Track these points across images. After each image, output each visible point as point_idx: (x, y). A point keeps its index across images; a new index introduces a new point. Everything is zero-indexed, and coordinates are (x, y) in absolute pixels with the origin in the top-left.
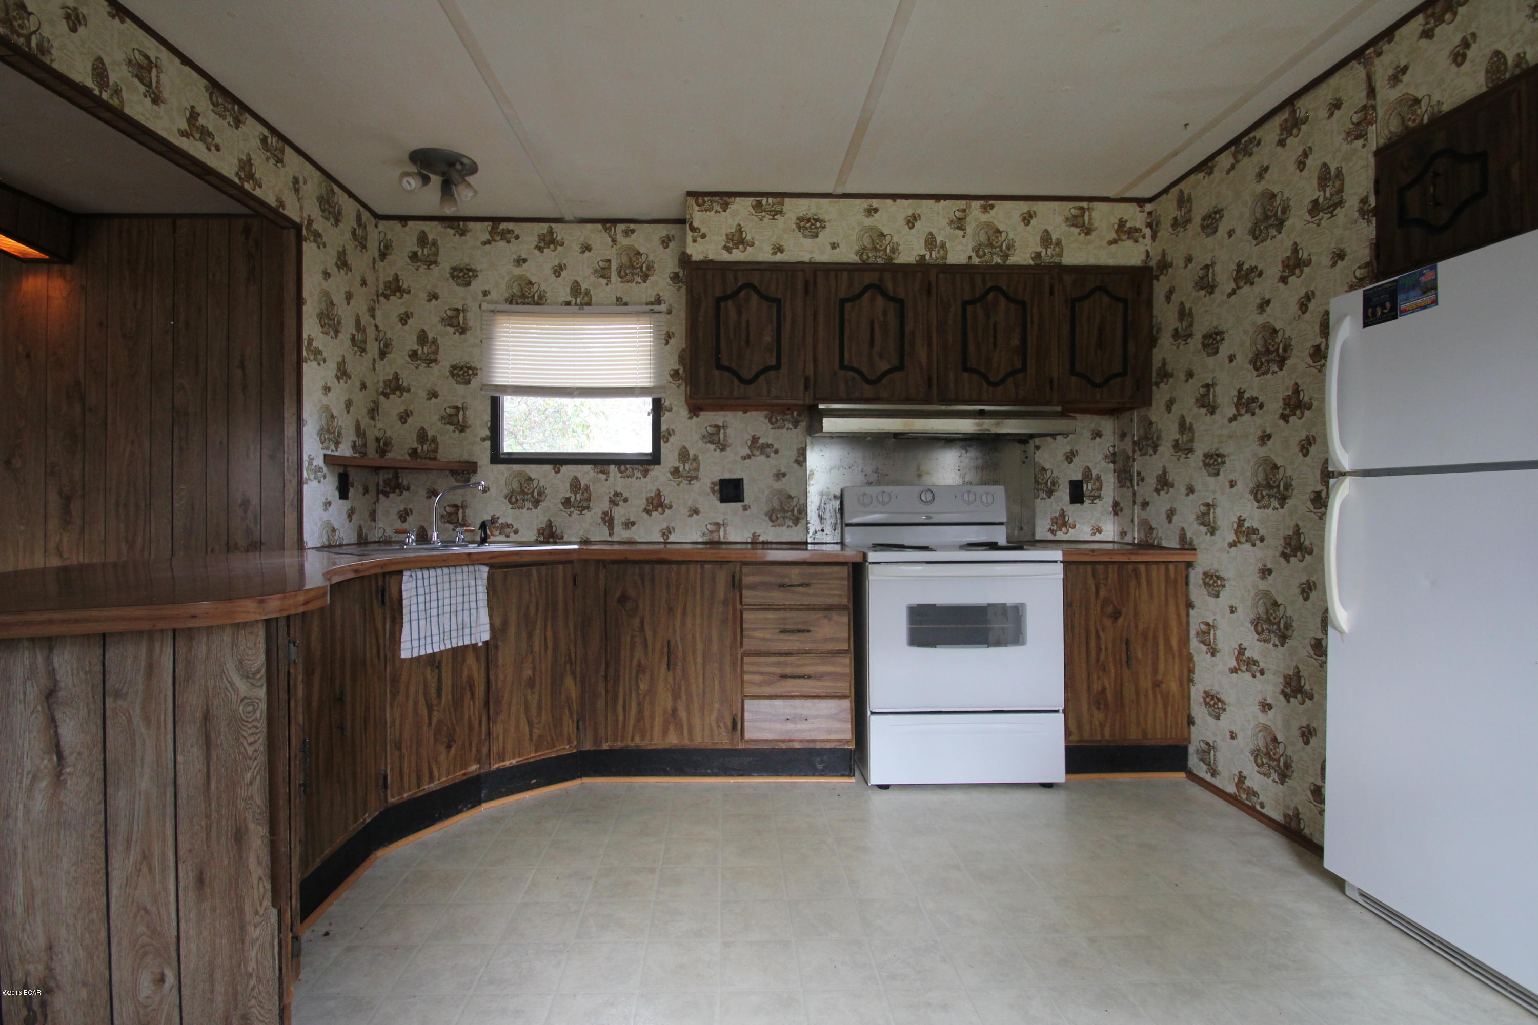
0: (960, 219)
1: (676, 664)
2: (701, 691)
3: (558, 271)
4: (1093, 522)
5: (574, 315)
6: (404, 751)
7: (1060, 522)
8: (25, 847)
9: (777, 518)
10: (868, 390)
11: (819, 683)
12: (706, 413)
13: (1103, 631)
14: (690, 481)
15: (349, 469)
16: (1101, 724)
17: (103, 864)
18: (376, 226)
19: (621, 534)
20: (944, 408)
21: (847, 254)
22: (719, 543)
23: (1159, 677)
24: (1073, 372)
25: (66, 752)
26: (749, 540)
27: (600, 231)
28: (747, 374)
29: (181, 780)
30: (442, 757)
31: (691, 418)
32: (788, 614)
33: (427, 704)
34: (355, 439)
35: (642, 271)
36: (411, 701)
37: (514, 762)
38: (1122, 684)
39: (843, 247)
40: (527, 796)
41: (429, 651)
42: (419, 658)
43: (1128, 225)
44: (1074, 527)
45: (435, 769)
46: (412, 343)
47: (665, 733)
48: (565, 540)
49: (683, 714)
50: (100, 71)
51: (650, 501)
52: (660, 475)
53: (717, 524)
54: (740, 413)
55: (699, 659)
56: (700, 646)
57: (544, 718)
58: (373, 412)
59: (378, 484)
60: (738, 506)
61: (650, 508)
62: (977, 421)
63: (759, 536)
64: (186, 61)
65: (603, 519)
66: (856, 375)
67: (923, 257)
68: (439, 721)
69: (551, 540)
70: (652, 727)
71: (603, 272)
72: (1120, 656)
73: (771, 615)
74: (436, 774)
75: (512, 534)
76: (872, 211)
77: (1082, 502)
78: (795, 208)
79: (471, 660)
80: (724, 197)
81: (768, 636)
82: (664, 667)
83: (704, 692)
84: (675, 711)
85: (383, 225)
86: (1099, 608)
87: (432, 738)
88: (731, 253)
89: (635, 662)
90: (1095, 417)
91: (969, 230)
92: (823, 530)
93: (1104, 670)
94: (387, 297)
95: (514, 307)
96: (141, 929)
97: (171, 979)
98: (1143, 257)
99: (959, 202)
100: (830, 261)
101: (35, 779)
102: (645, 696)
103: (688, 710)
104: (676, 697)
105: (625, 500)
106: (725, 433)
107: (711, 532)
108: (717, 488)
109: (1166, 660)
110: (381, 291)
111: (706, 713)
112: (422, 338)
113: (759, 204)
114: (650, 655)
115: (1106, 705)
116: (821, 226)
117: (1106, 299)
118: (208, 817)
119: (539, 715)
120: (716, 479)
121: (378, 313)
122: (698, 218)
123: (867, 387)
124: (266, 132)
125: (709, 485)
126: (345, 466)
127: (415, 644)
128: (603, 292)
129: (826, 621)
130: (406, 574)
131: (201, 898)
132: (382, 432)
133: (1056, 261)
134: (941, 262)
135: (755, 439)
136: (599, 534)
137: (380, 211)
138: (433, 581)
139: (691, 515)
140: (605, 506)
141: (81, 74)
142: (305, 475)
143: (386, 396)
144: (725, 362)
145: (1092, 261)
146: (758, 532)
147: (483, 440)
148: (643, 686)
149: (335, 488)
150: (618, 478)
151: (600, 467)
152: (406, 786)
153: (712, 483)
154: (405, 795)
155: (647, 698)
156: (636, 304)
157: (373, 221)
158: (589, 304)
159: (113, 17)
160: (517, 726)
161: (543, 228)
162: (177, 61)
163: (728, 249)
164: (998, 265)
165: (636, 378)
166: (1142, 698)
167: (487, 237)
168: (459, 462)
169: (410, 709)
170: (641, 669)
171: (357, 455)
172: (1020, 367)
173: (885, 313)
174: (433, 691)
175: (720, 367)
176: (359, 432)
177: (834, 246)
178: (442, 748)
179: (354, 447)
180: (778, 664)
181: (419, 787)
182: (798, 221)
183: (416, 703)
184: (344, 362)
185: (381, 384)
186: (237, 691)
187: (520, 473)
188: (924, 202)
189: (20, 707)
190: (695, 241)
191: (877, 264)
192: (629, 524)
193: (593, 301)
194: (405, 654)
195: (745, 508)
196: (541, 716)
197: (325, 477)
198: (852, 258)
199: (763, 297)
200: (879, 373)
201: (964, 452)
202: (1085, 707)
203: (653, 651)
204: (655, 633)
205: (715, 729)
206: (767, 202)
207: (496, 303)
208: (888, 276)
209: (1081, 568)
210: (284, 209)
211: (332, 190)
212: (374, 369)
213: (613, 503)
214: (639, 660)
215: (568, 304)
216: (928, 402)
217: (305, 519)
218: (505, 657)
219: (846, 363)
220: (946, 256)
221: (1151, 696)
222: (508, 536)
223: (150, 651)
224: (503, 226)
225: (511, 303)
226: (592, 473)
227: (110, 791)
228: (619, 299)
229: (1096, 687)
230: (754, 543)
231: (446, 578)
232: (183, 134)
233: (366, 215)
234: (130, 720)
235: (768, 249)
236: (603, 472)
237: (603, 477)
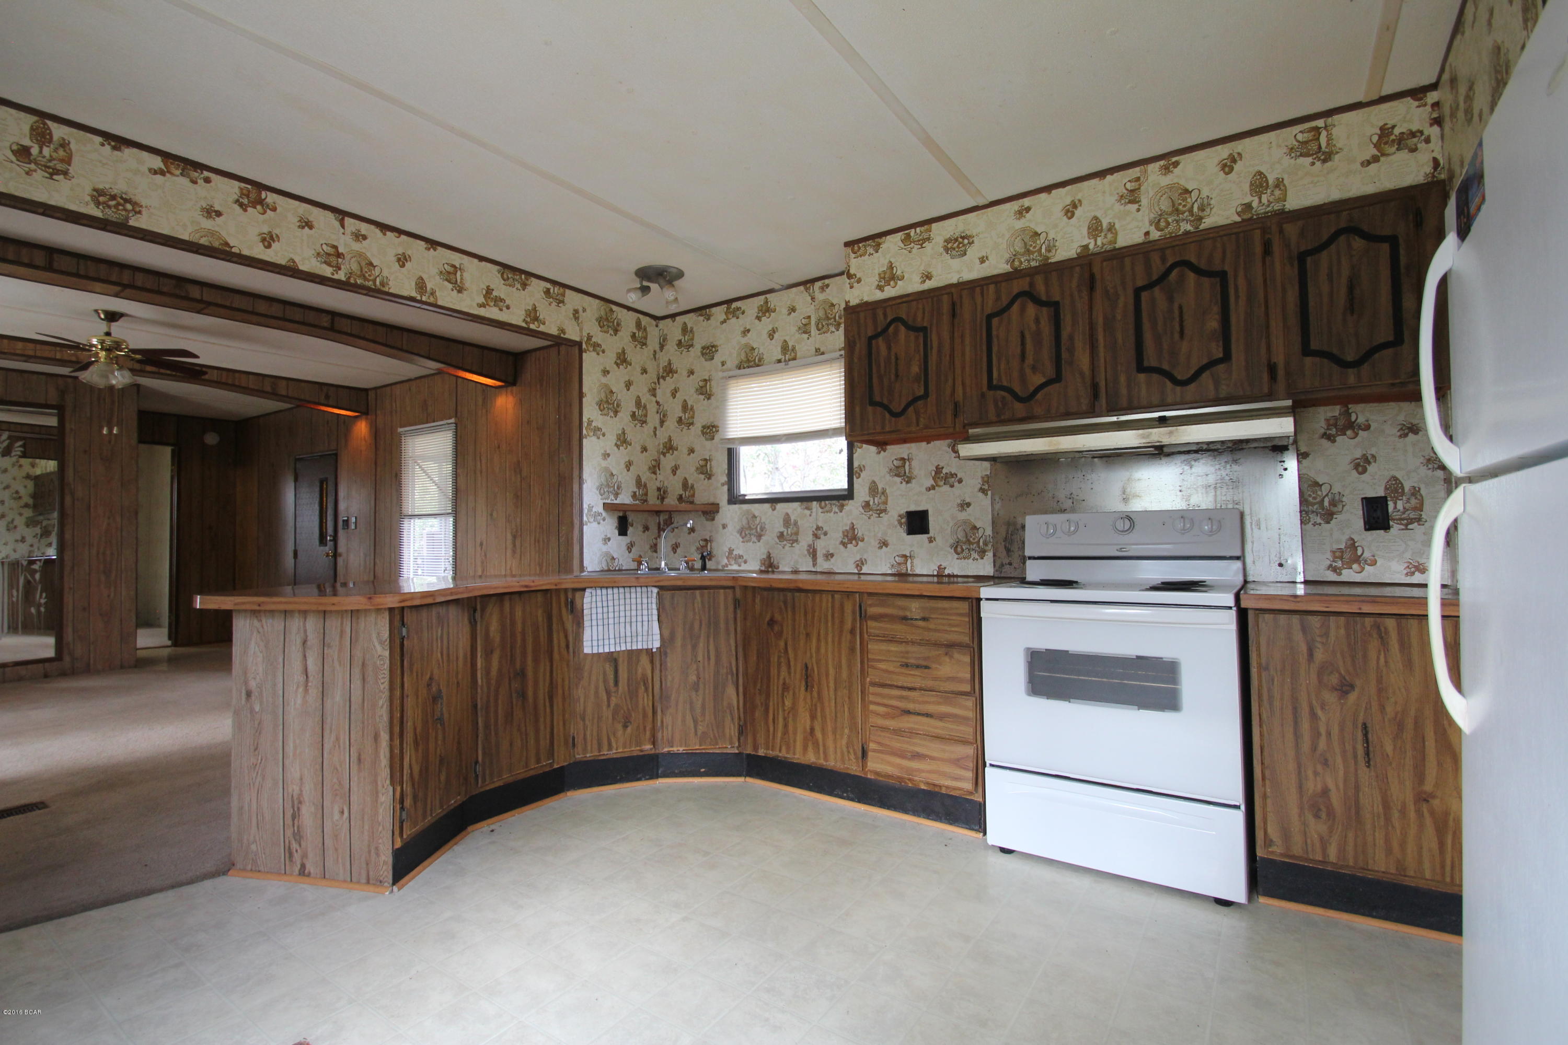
0: (1132, 191)
1: (813, 687)
2: (833, 715)
3: (771, 335)
4: (1408, 555)
5: (782, 371)
6: (587, 722)
7: (1347, 556)
8: (294, 722)
9: (963, 550)
10: (1020, 409)
11: (940, 724)
12: (892, 446)
13: (1322, 708)
14: (879, 514)
15: (628, 513)
16: (1321, 839)
17: (321, 739)
18: (657, 326)
19: (823, 565)
20: (1114, 419)
21: (998, 265)
22: (906, 575)
23: (1428, 787)
24: (1307, 351)
25: (309, 675)
26: (935, 573)
27: (802, 292)
28: (896, 407)
29: (353, 699)
30: (620, 733)
31: (879, 453)
32: (911, 648)
33: (606, 690)
34: (635, 490)
35: (835, 321)
36: (593, 686)
37: (681, 749)
38: (1357, 788)
39: (992, 260)
40: (697, 781)
41: (607, 650)
42: (599, 654)
43: (1397, 131)
44: (1374, 563)
45: (613, 740)
46: (678, 412)
47: (805, 748)
48: (780, 569)
49: (819, 735)
50: (421, 285)
51: (846, 533)
52: (853, 507)
53: (905, 556)
54: (924, 444)
55: (832, 685)
56: (832, 672)
57: (707, 717)
58: (655, 468)
59: (659, 524)
60: (923, 537)
61: (846, 540)
62: (1141, 432)
63: (945, 568)
64: (481, 259)
65: (808, 551)
66: (1003, 393)
67: (1086, 247)
68: (617, 705)
69: (770, 569)
70: (795, 741)
71: (805, 329)
72: (1354, 748)
73: (893, 648)
74: (614, 744)
75: (743, 564)
76: (1023, 212)
77: (1387, 527)
78: (942, 231)
79: (645, 661)
80: (876, 239)
81: (891, 669)
82: (803, 688)
83: (836, 716)
84: (812, 730)
85: (662, 323)
86: (1314, 676)
87: (610, 717)
88: (883, 291)
89: (781, 682)
90: (1403, 404)
91: (1144, 201)
92: (1010, 564)
93: (1326, 763)
94: (664, 378)
95: (742, 371)
96: (335, 780)
97: (346, 814)
98: (1428, 169)
99: (1131, 171)
100: (980, 277)
101: (298, 687)
102: (789, 713)
103: (823, 730)
104: (813, 717)
105: (825, 534)
106: (910, 465)
107: (899, 564)
108: (903, 520)
109: (1440, 764)
110: (661, 374)
111: (838, 736)
112: (685, 407)
113: (908, 235)
114: (792, 675)
115: (1331, 813)
116: (969, 243)
117: (1358, 243)
118: (363, 723)
119: (703, 714)
120: (903, 512)
121: (659, 392)
122: (856, 264)
123: (1018, 406)
124: (548, 285)
125: (896, 517)
126: (625, 511)
127: (595, 643)
128: (805, 346)
129: (947, 659)
130: (588, 591)
131: (359, 770)
132: (662, 483)
133: (1276, 208)
134: (1109, 247)
135: (938, 470)
136: (806, 564)
137: (659, 314)
138: (610, 597)
139: (881, 548)
140: (810, 539)
141: (409, 290)
142: (585, 519)
143: (664, 454)
144: (877, 398)
145: (1336, 195)
146: (944, 565)
147: (723, 485)
148: (788, 703)
149: (614, 527)
150: (820, 513)
151: (805, 504)
152: (589, 748)
153: (900, 516)
154: (588, 755)
155: (791, 715)
156: (831, 352)
157: (654, 323)
158: (794, 359)
159: (429, 249)
160: (684, 721)
161: (760, 300)
162: (476, 261)
163: (880, 288)
164: (1187, 233)
165: (830, 420)
166: (1396, 815)
167: (724, 317)
168: (708, 504)
169: (592, 692)
170: (785, 688)
171: (637, 502)
172: (1221, 355)
173: (1037, 321)
174: (612, 683)
175: (873, 403)
176: (639, 483)
177: (982, 260)
178: (619, 727)
179: (634, 496)
180: (901, 698)
181: (600, 751)
182: (946, 244)
183: (597, 688)
184: (624, 433)
185: (661, 446)
186: (376, 651)
187: (748, 511)
188: (1086, 184)
189: (294, 648)
190: (851, 287)
191: (1031, 268)
192: (829, 556)
193: (798, 355)
194: (587, 650)
195: (931, 540)
196: (704, 716)
197: (604, 520)
198: (1003, 268)
199: (909, 327)
200: (1032, 389)
201: (1186, 468)
202: (1294, 811)
203: (795, 673)
204: (796, 656)
205: (846, 753)
206: (916, 232)
207: (730, 370)
208: (1039, 280)
209: (1282, 618)
210: (564, 334)
211: (611, 310)
212: (655, 435)
213: (816, 536)
214: (784, 679)
215: (779, 361)
216: (1092, 413)
217: (585, 550)
218: (674, 662)
219: (995, 382)
220: (1116, 239)
221: (1412, 815)
222: (740, 566)
223: (342, 624)
224: (734, 305)
225: (740, 369)
226: (799, 510)
227: (325, 699)
228: (817, 350)
229: (1312, 786)
230: (940, 575)
231: (622, 596)
232: (482, 306)
233: (645, 320)
234: (333, 661)
235: (917, 278)
236: (808, 508)
237: (808, 512)
